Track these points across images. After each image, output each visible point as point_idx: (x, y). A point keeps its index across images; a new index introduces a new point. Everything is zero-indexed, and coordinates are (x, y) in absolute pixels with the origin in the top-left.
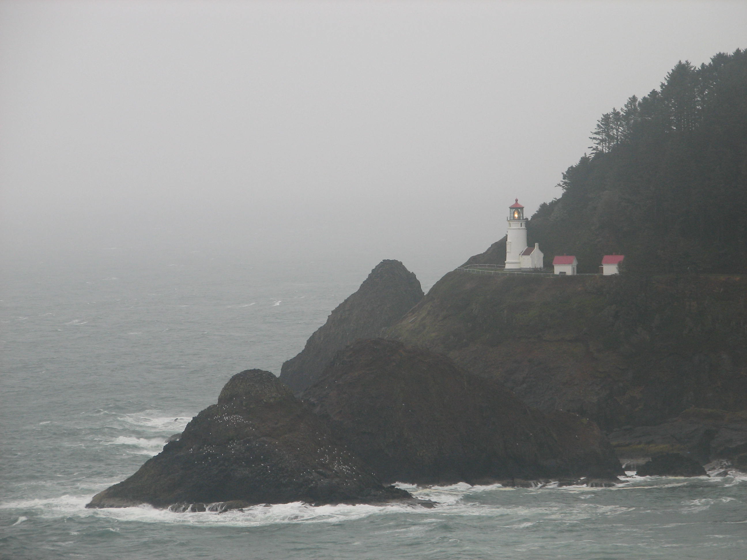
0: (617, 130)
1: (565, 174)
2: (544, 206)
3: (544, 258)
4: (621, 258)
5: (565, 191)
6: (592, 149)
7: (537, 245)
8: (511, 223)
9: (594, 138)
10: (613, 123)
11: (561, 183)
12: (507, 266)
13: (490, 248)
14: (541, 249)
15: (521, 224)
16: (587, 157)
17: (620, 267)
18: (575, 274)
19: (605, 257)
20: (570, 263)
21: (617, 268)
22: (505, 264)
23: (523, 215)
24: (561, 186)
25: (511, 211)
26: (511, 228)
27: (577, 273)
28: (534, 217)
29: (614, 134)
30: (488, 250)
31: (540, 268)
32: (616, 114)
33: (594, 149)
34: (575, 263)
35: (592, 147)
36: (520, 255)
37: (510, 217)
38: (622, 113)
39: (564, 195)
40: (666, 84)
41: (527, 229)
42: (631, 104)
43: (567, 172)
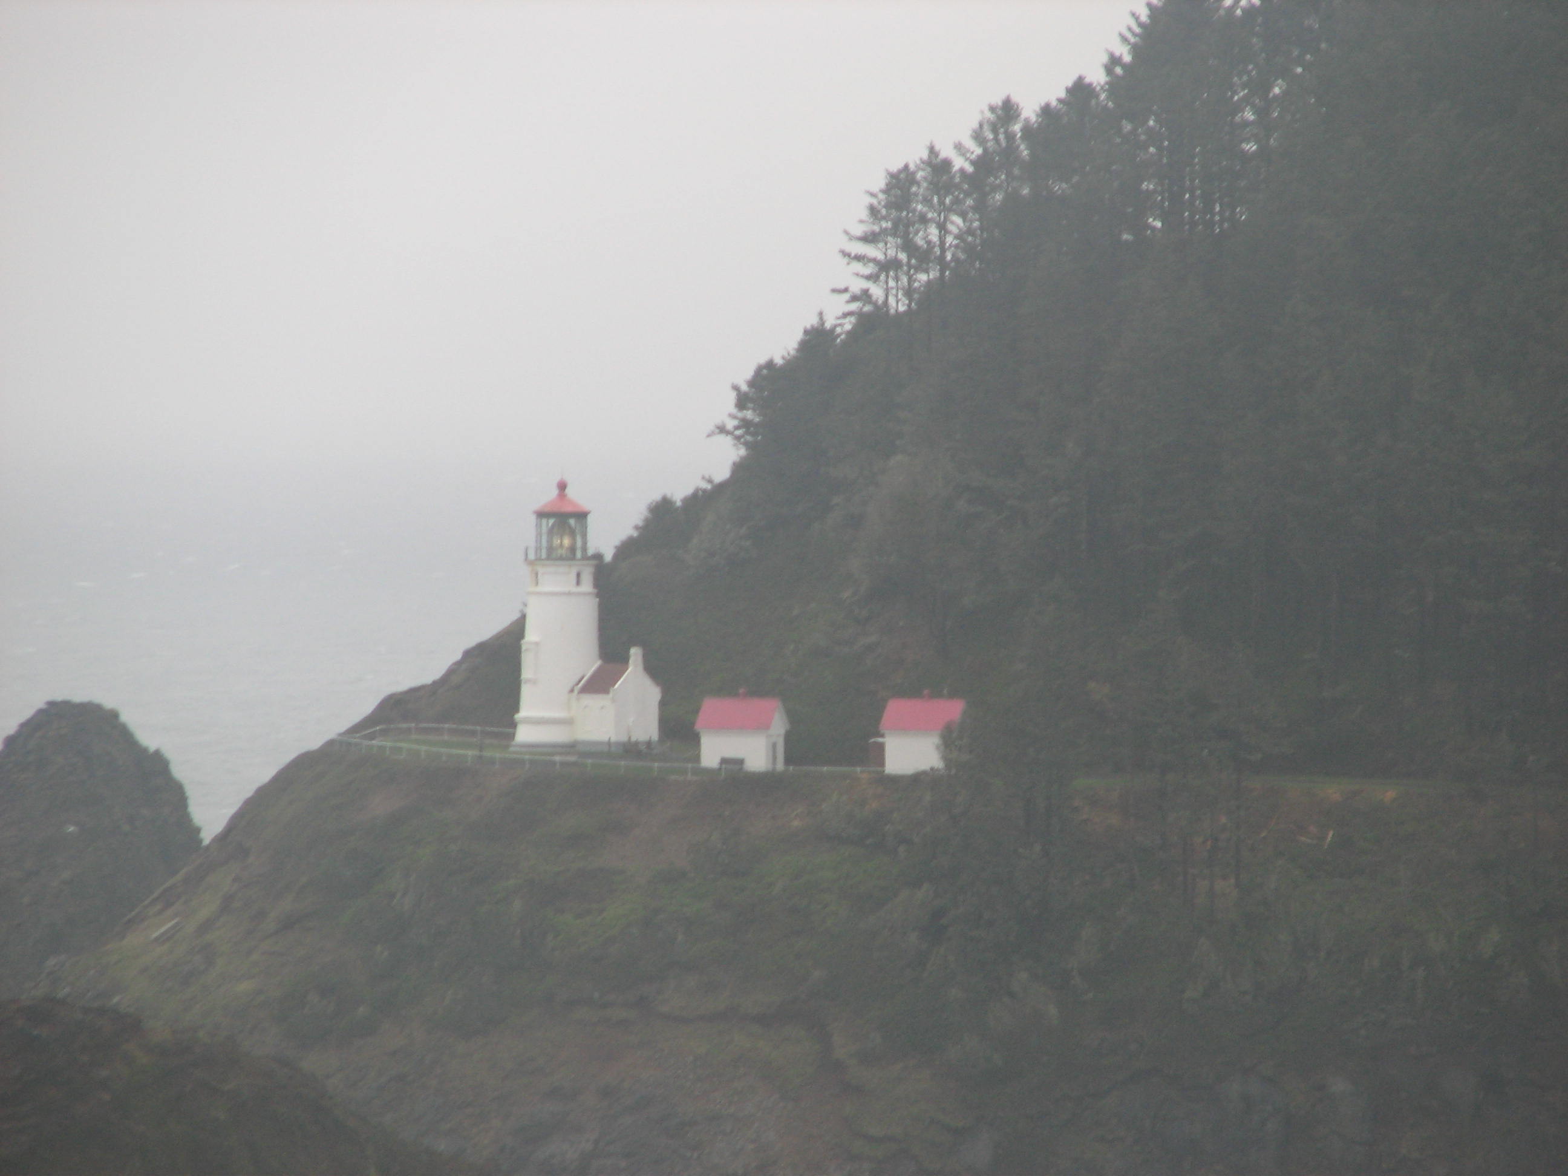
0: (942, 227)
1: (744, 388)
2: (662, 509)
3: (663, 704)
4: (954, 709)
5: (743, 452)
6: (846, 296)
7: (636, 654)
8: (541, 570)
9: (859, 258)
10: (927, 201)
11: (731, 424)
12: (524, 735)
13: (458, 664)
14: (652, 669)
15: (578, 575)
16: (828, 325)
17: (949, 741)
18: (780, 766)
19: (895, 708)
20: (761, 726)
21: (938, 748)
22: (514, 725)
23: (585, 543)
24: (728, 433)
25: (539, 526)
26: (539, 589)
27: (788, 761)
28: (626, 549)
29: (929, 242)
30: (451, 672)
31: (649, 744)
32: (938, 167)
33: (854, 298)
34: (779, 726)
35: (846, 290)
36: (572, 691)
37: (538, 549)
38: (959, 163)
39: (739, 468)
40: (1127, 58)
41: (598, 595)
42: (995, 130)
43: (752, 384)
